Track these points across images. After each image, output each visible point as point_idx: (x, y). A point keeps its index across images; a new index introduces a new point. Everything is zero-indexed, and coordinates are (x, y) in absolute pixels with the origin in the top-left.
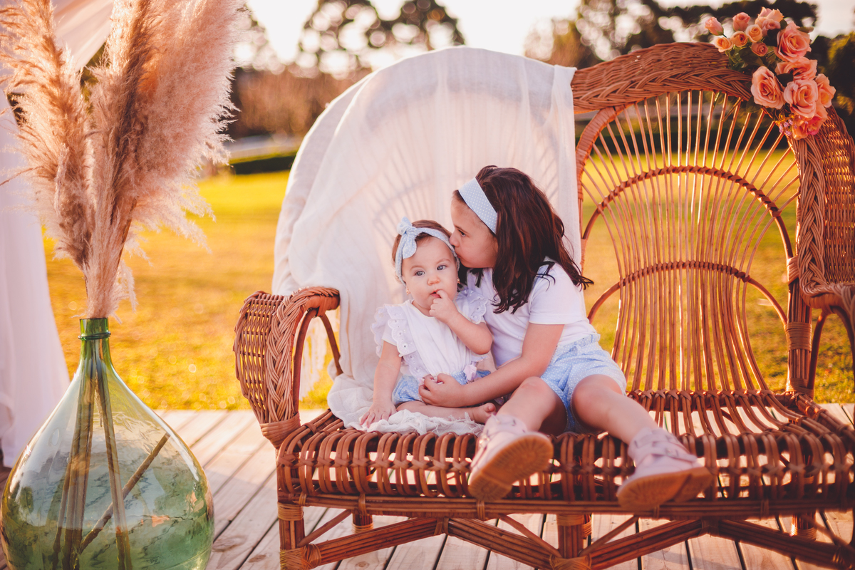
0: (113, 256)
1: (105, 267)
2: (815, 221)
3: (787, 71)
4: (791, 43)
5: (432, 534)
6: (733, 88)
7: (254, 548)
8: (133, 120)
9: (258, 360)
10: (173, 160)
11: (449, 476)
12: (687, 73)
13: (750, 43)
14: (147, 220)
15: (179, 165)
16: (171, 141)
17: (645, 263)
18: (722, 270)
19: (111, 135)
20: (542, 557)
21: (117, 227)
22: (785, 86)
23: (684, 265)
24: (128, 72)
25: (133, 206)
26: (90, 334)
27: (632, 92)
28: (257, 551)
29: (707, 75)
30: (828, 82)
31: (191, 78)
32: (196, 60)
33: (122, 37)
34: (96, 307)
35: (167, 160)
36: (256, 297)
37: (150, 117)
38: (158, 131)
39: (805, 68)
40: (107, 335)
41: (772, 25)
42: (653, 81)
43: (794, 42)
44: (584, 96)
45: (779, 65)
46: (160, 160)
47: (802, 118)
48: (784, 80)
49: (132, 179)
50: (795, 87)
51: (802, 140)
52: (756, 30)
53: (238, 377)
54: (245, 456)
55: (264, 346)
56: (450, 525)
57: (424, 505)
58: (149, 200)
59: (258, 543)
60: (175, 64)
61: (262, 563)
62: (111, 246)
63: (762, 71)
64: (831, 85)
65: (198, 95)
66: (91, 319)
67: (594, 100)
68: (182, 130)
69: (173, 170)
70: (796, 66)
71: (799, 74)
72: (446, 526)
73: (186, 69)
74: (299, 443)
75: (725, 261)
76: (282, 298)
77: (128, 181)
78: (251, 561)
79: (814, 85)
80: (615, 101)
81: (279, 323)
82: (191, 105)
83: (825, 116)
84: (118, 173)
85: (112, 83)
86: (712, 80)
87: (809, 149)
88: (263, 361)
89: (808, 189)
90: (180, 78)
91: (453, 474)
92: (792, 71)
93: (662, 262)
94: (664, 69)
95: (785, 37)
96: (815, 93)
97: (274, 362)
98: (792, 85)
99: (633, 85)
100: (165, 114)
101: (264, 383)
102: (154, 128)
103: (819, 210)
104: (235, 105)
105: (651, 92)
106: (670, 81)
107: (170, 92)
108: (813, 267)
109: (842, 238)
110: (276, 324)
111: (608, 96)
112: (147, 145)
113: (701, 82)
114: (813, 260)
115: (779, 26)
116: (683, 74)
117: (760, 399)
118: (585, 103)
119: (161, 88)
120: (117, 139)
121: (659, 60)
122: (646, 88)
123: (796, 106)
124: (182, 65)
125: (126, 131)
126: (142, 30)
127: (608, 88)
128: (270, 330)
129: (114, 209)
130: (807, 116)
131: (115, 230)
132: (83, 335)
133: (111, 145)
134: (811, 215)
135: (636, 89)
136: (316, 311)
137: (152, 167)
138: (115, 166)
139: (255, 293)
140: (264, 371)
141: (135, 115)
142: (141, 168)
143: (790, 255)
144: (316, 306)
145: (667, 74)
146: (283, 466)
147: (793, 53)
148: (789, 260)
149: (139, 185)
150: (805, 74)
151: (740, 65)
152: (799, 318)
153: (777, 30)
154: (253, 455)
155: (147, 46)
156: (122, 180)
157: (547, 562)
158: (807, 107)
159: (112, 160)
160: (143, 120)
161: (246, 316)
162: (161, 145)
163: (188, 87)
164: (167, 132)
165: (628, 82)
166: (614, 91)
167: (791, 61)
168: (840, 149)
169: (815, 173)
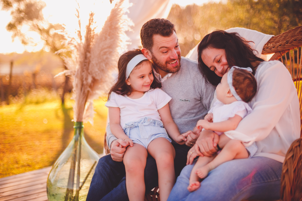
27: (287, 46)
42: (295, 40)
67: (273, 49)
99: (287, 42)
105: (294, 45)
111: (278, 47)
118: (269, 50)
129: (82, 87)
166: (280, 45)
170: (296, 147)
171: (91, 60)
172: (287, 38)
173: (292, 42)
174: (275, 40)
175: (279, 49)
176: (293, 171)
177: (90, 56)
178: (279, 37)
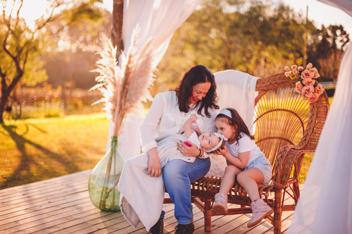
2: (310, 128)
12: (285, 81)
13: (294, 74)
17: (266, 136)
23: (276, 138)
29: (290, 82)
39: (311, 82)
41: (301, 69)
42: (276, 83)
43: (307, 74)
45: (303, 81)
63: (298, 83)
66: (113, 137)
67: (260, 88)
70: (307, 82)
71: (308, 84)
75: (287, 138)
79: (312, 88)
83: (317, 97)
87: (313, 106)
89: (311, 118)
93: (271, 136)
94: (280, 80)
96: (313, 90)
98: (305, 87)
99: (270, 84)
106: (281, 84)
108: (304, 142)
109: (318, 134)
111: (264, 87)
113: (288, 84)
114: (305, 140)
116: (284, 82)
122: (274, 85)
123: (305, 93)
153: (302, 71)
158: (308, 94)
166: (265, 86)
167: (306, 80)
168: (324, 107)
169: (313, 114)
170: (283, 151)
171: (129, 90)
172: (270, 81)
173: (274, 84)
174: (261, 81)
175: (265, 88)
176: (282, 164)
177: (129, 88)
178: (264, 80)
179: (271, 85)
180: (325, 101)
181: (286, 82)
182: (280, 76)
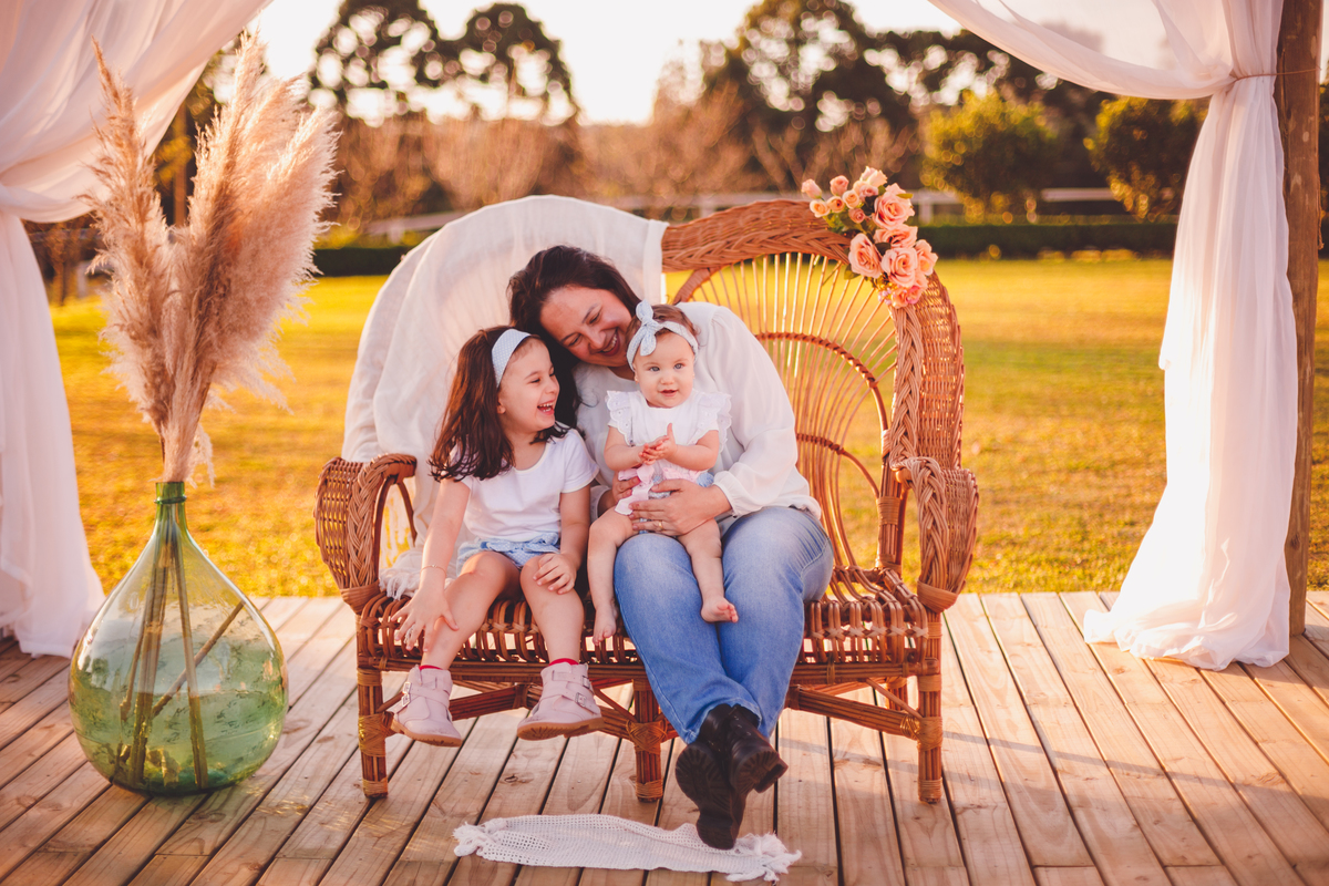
0: (192, 420)
1: (184, 430)
2: (911, 392)
3: (885, 240)
4: (889, 210)
5: (510, 707)
6: (833, 251)
7: (320, 731)
8: (216, 282)
9: (338, 526)
10: (255, 324)
11: (527, 639)
12: (786, 234)
13: (847, 210)
14: (225, 382)
15: (261, 329)
16: (254, 304)
18: (816, 442)
19: (195, 298)
20: (619, 724)
21: (197, 389)
22: (883, 254)
24: (212, 234)
25: (213, 369)
26: (166, 498)
27: (727, 253)
28: (324, 733)
29: (806, 237)
30: (930, 248)
31: (277, 242)
32: (281, 224)
33: (207, 199)
34: (174, 471)
35: (249, 323)
36: (335, 463)
37: (233, 280)
38: (241, 294)
39: (905, 235)
40: (183, 500)
41: (870, 191)
42: (750, 242)
43: (892, 208)
44: (678, 256)
45: (878, 232)
46: (242, 323)
47: (900, 287)
48: (882, 249)
49: (215, 343)
50: (894, 256)
51: (902, 308)
52: (852, 196)
53: (318, 543)
54: (299, 645)
55: (345, 512)
56: (529, 698)
57: (503, 670)
58: (228, 362)
59: (324, 726)
60: (259, 228)
61: (330, 743)
62: (191, 409)
63: (860, 238)
64: (932, 251)
65: (282, 258)
66: (169, 483)
67: (689, 260)
68: (266, 294)
69: (255, 333)
70: (895, 233)
71: (897, 242)
72: (525, 700)
73: (271, 233)
74: (380, 608)
75: (820, 433)
76: (361, 465)
77: (210, 344)
78: (320, 741)
79: (913, 253)
80: (709, 262)
81: (360, 489)
82: (275, 269)
83: (925, 284)
84: (200, 336)
85: (195, 243)
86: (812, 243)
87: (908, 318)
88: (344, 528)
89: (906, 359)
90: (265, 241)
91: (531, 637)
92: (891, 239)
94: (762, 228)
95: (883, 203)
96: (914, 262)
97: (356, 527)
98: (890, 253)
99: (729, 244)
100: (249, 278)
101: (346, 549)
102: (237, 291)
103: (917, 380)
104: (319, 268)
105: (747, 254)
106: (768, 243)
107: (255, 255)
108: (905, 440)
109: (939, 411)
110: (357, 490)
111: (703, 256)
112: (230, 308)
113: (800, 244)
114: (906, 434)
115: (877, 193)
116: (781, 236)
117: (847, 574)
118: (678, 263)
119: (245, 253)
120: (200, 301)
121: (757, 219)
122: (743, 249)
123: (894, 274)
124: (267, 228)
125: (209, 294)
126: (228, 192)
127: (703, 248)
128: (351, 496)
129: (195, 371)
130: (903, 285)
131: (195, 393)
132: (159, 499)
133: (194, 308)
134: (907, 386)
135: (732, 250)
136: (395, 478)
137: (234, 329)
138: (198, 329)
139: (332, 460)
140: (345, 537)
141: (218, 277)
142: (223, 332)
143: (886, 427)
144: (395, 473)
145: (764, 235)
146: (366, 628)
147: (891, 220)
148: (884, 433)
149: (220, 347)
150: (904, 242)
151: (841, 228)
152: (891, 493)
153: (874, 197)
154: (306, 643)
155: (233, 209)
156: (204, 343)
157: (624, 729)
158: (905, 275)
159: (196, 322)
160: (226, 283)
161: (325, 482)
162: (244, 308)
163: (273, 251)
164: (250, 296)
165: (723, 242)
166: (710, 252)
167: (889, 228)
168: (941, 318)
169: (913, 344)
172: (718, 232)
174: (678, 235)
178: (687, 230)
179: (729, 248)
180: (940, 296)
181: (790, 236)
182: (755, 216)
